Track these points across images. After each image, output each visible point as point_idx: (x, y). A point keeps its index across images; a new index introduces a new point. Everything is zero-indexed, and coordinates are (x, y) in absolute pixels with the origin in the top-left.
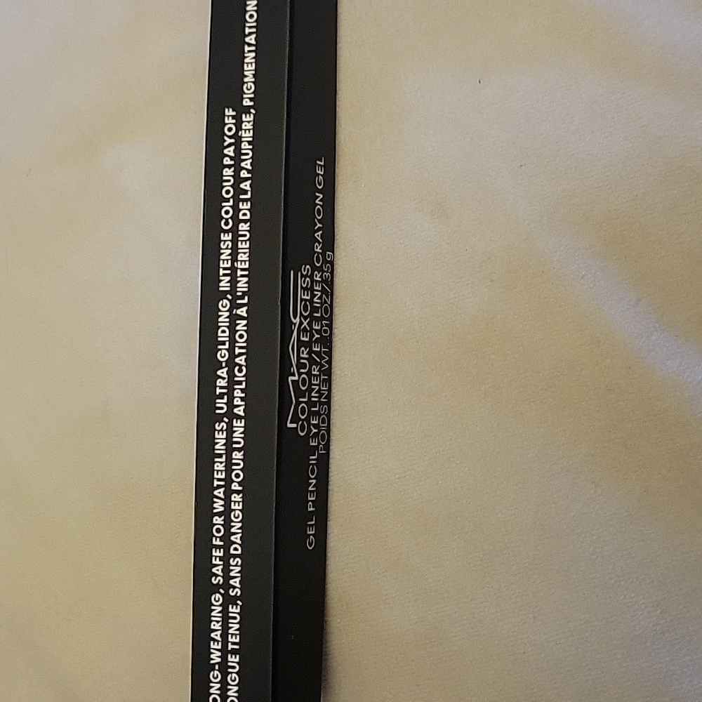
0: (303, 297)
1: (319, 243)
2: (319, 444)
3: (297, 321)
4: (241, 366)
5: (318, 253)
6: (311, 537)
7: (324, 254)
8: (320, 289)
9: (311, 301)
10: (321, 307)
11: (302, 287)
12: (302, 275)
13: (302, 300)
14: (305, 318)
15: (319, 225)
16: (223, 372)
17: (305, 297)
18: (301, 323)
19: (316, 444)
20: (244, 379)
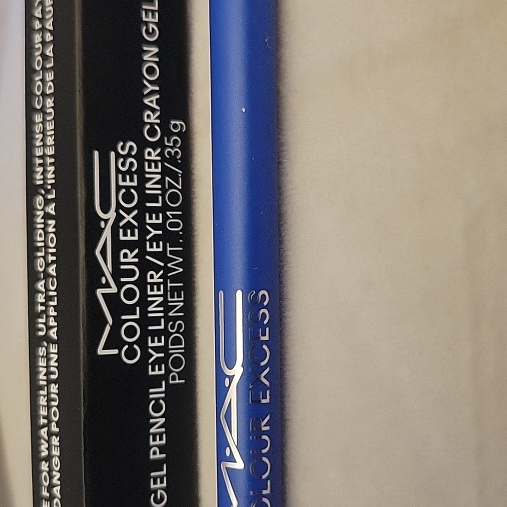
0: (121, 183)
1: (153, 110)
2: (168, 371)
3: (112, 215)
4: (52, 277)
5: (152, 124)
6: (159, 492)
7: (164, 125)
8: (159, 170)
9: (141, 188)
10: (163, 195)
11: (118, 171)
12: (118, 156)
13: (118, 188)
14: (128, 211)
15: (151, 87)
16: (40, 285)
17: (128, 183)
18: (119, 218)
19: (163, 372)
20: (55, 293)
